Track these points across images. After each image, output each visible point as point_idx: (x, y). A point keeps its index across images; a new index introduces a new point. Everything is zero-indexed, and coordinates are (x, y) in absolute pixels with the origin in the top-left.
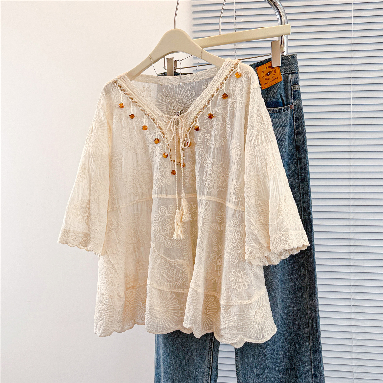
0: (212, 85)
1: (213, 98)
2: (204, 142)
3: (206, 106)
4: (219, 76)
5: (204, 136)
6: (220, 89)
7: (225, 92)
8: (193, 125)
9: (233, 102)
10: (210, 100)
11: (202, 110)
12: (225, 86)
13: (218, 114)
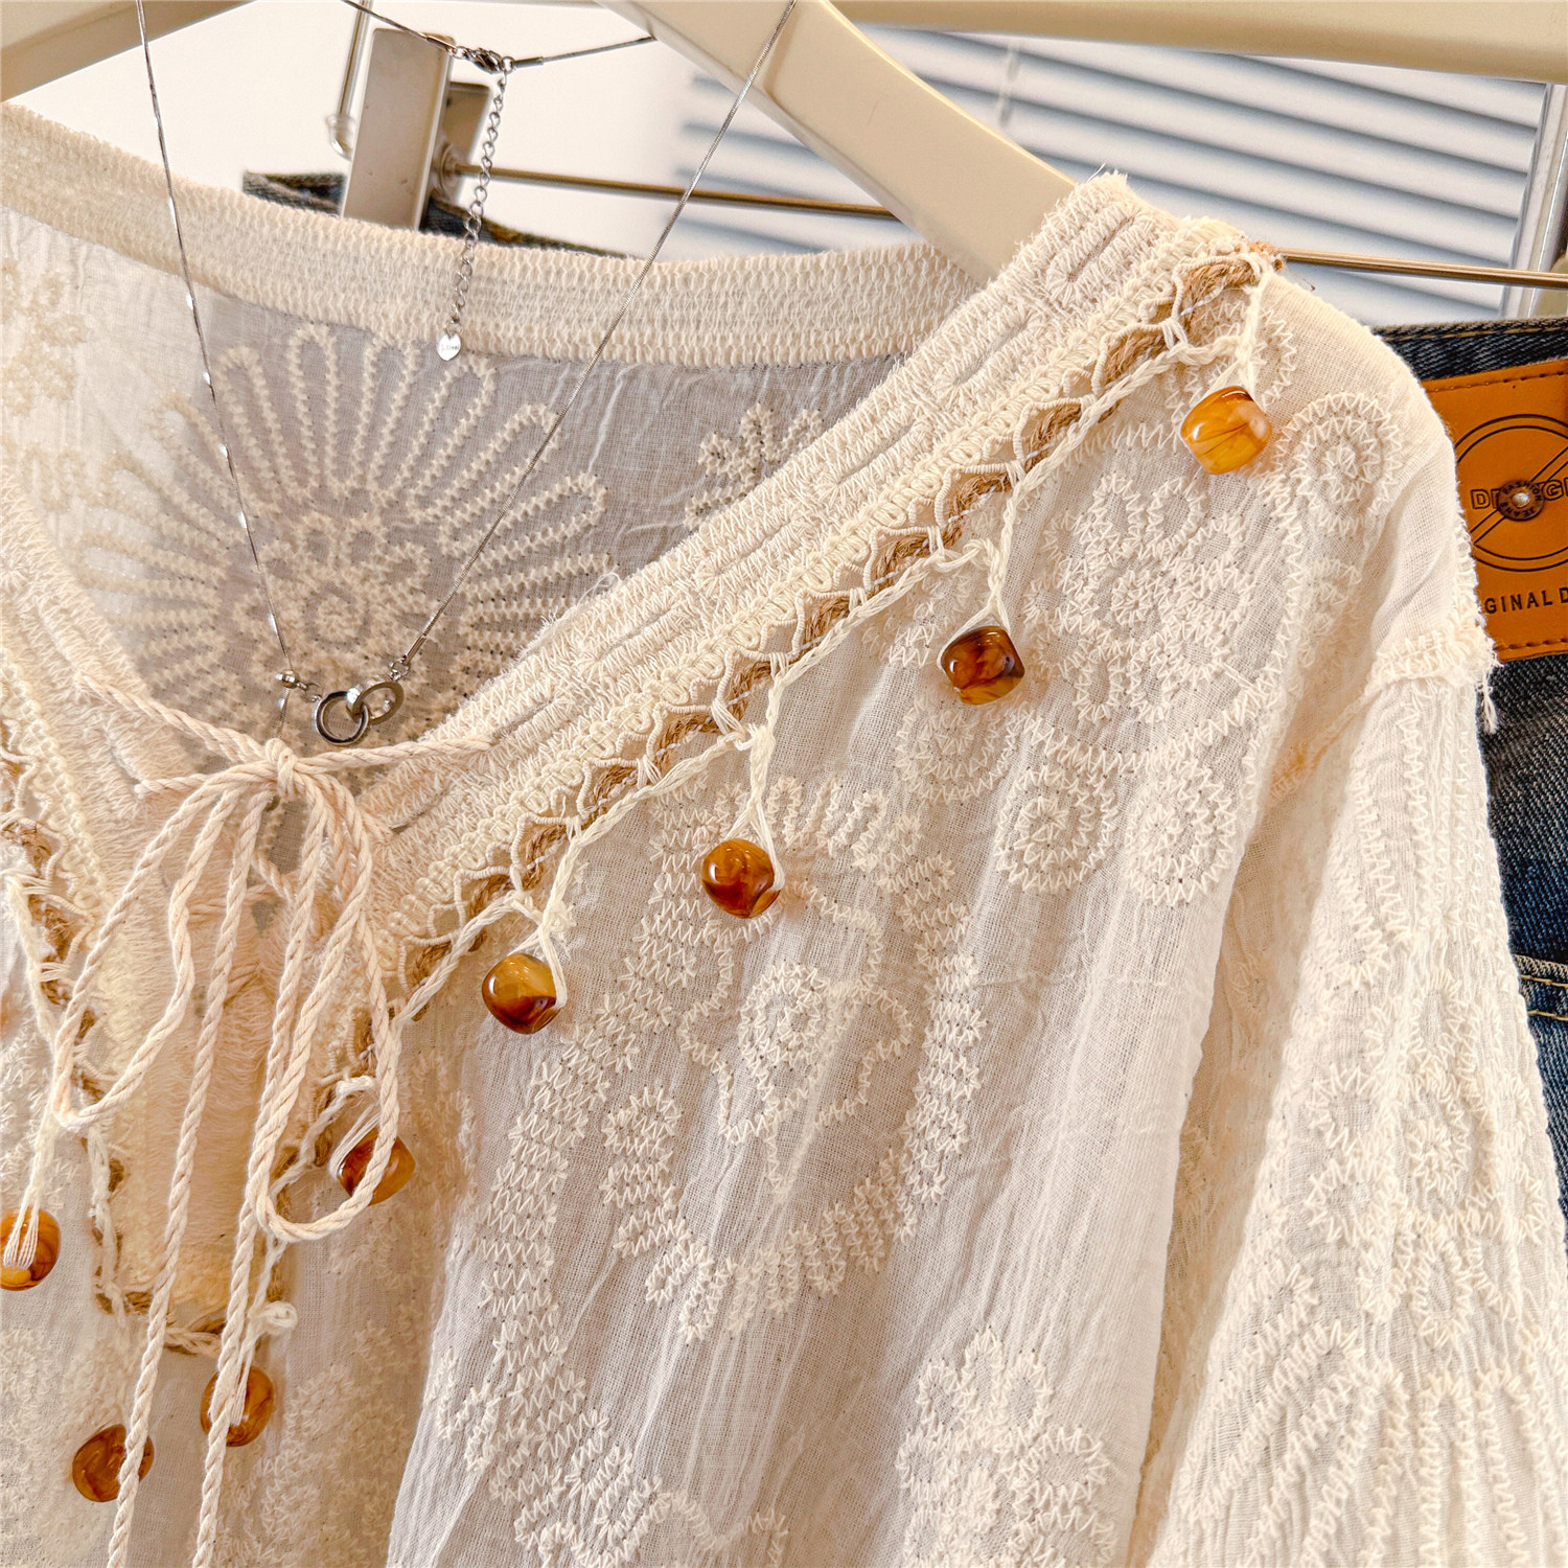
0: (835, 470)
1: (825, 645)
2: (577, 1196)
3: (710, 727)
4: (953, 366)
5: (597, 1118)
6: (938, 555)
7: (994, 610)
8: (480, 921)
9: (1071, 770)
10: (775, 658)
11: (644, 764)
12: (1006, 535)
13: (840, 883)
